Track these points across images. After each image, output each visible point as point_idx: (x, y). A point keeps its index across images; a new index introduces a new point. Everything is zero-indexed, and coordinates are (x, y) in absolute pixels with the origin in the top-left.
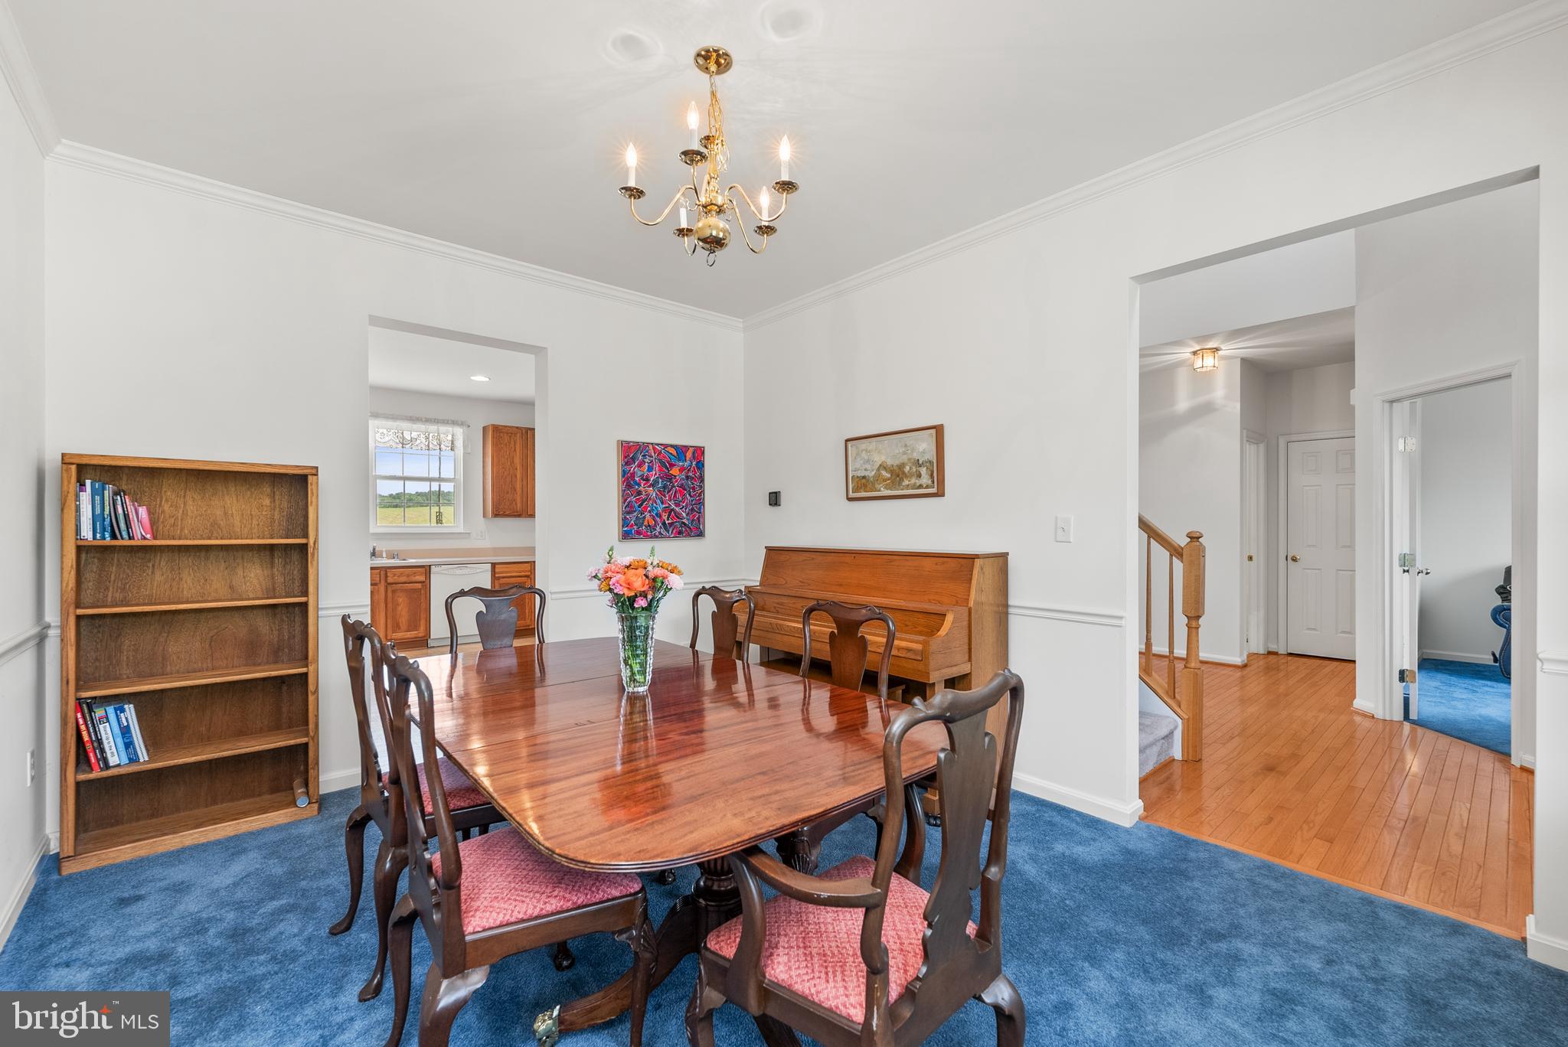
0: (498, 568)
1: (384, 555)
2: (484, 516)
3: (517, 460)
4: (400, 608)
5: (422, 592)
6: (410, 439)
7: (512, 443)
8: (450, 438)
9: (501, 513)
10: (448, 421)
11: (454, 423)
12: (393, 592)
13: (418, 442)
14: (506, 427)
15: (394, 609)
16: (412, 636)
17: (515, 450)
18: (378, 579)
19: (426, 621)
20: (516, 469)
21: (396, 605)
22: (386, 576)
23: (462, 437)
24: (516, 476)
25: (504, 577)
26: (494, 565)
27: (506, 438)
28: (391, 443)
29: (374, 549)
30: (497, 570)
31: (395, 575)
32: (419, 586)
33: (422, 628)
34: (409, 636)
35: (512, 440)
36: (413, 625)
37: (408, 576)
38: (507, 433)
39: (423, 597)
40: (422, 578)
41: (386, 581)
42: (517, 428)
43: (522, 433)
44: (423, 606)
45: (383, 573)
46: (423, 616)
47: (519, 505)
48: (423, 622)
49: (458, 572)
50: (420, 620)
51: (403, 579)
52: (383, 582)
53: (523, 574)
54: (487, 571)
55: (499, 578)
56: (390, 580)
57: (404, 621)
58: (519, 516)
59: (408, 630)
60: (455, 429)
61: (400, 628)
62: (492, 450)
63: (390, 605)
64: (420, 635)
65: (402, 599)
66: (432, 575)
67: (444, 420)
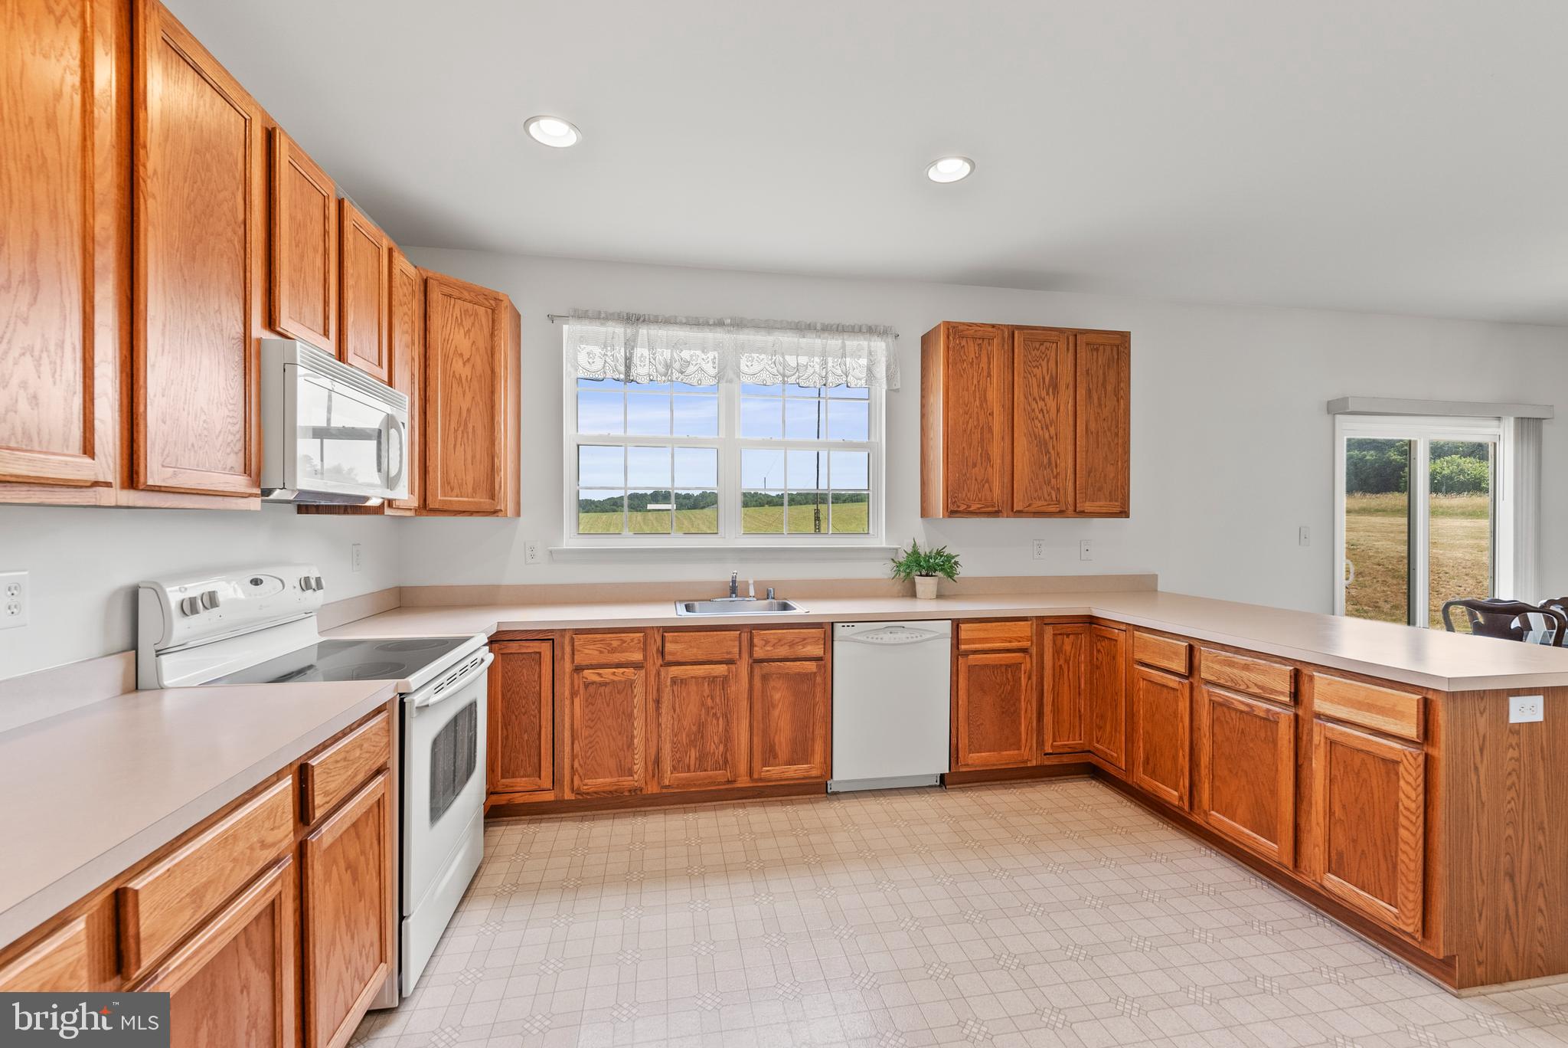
0: (966, 631)
1: (752, 593)
2: (923, 516)
3: (994, 396)
4: (776, 713)
5: (819, 679)
6: (795, 365)
7: (984, 359)
8: (864, 361)
9: (962, 508)
10: (860, 327)
11: (871, 331)
12: (765, 678)
13: (810, 370)
14: (970, 325)
15: (766, 715)
16: (799, 774)
17: (989, 375)
18: (736, 650)
19: (825, 742)
20: (991, 414)
21: (768, 706)
22: (751, 645)
23: (884, 359)
24: (990, 430)
25: (975, 652)
26: (957, 624)
27: (972, 349)
28: (764, 375)
29: (734, 582)
30: (963, 635)
31: (767, 642)
32: (811, 666)
33: (818, 758)
34: (791, 774)
35: (984, 352)
36: (800, 753)
37: (792, 644)
38: (974, 339)
39: (819, 690)
40: (817, 650)
41: (751, 654)
42: (993, 326)
43: (1003, 338)
44: (820, 710)
45: (745, 636)
46: (820, 732)
47: (997, 491)
48: (819, 747)
49: (887, 638)
50: (813, 740)
51: (783, 651)
52: (745, 656)
53: (1015, 645)
54: (942, 637)
55: (967, 653)
56: (759, 653)
57: (783, 740)
58: (996, 514)
59: (791, 762)
60: (872, 344)
61: (775, 756)
62: (947, 376)
63: (758, 706)
64: (814, 773)
65: (780, 694)
66: (835, 643)
67: (853, 327)
